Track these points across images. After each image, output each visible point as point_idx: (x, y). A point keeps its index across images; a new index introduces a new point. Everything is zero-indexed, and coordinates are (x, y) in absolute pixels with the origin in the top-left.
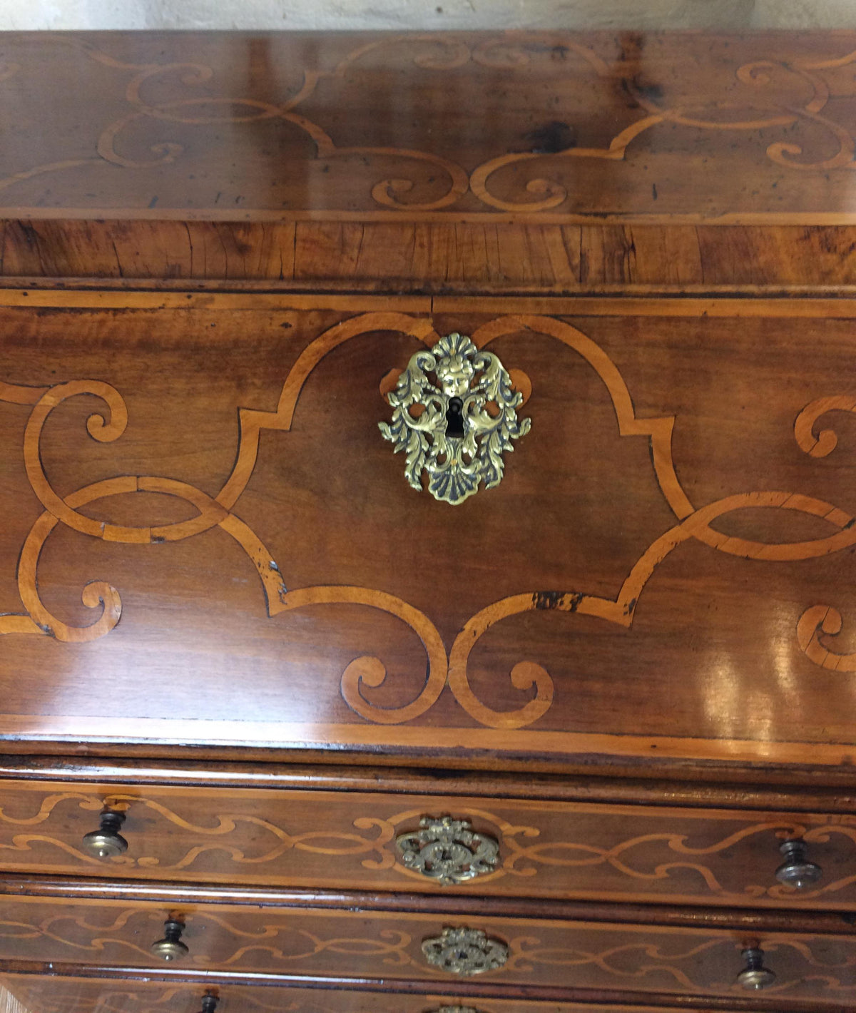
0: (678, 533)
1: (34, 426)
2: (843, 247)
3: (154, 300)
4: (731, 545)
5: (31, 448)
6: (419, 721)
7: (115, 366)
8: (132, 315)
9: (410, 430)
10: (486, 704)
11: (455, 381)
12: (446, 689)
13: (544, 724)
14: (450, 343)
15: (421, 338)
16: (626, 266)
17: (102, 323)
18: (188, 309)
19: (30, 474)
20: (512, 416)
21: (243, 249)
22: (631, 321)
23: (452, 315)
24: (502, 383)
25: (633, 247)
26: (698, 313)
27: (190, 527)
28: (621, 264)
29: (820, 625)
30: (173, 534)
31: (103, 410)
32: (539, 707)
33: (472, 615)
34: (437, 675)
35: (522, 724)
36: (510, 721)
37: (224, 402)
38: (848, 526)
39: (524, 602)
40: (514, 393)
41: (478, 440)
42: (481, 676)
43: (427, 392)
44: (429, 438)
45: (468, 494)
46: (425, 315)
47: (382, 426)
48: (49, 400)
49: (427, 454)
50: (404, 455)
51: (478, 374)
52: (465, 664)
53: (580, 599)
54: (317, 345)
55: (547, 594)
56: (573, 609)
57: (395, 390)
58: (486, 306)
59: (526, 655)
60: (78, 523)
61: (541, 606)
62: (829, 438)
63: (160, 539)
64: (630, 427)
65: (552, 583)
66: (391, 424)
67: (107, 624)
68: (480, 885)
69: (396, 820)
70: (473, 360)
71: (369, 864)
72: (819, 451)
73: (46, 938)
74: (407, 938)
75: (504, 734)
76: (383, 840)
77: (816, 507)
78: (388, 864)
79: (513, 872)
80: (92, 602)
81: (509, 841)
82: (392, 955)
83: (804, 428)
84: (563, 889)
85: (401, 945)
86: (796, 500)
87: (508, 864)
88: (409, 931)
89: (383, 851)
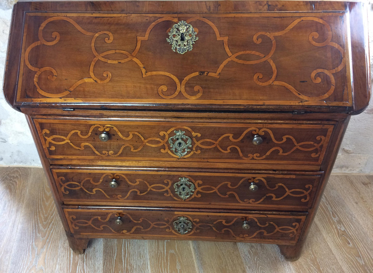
0: (229, 59)
1: (94, 40)
2: (264, 5)
3: (119, 15)
4: (240, 61)
5: (93, 45)
6: (175, 98)
7: (111, 28)
8: (114, 18)
9: (173, 40)
10: (189, 95)
11: (183, 30)
12: (180, 91)
13: (200, 98)
14: (181, 22)
15: (175, 22)
16: (218, 9)
17: (108, 20)
18: (126, 17)
19: (92, 50)
20: (194, 36)
21: (138, 6)
22: (219, 18)
23: (182, 17)
24: (192, 30)
25: (220, 5)
26: (233, 16)
27: (126, 60)
28: (218, 8)
29: (258, 77)
30: (123, 61)
31: (108, 37)
32: (199, 95)
33: (186, 77)
34: (178, 89)
35: (196, 98)
36: (194, 98)
37: (134, 35)
38: (264, 57)
39: (197, 74)
40: (195, 32)
41: (187, 41)
42: (187, 89)
43: (176, 32)
44: (177, 41)
45: (185, 52)
46: (176, 17)
47: (167, 39)
48: (97, 35)
49: (177, 44)
50: (171, 44)
51: (187, 28)
52: (184, 86)
53: (208, 73)
54: (154, 23)
55: (201, 72)
56: (207, 75)
57: (170, 32)
58: (189, 15)
59: (197, 84)
60: (103, 59)
61: (200, 74)
62: (260, 40)
63: (120, 62)
64: (219, 39)
65: (203, 70)
66: (169, 38)
67: (108, 80)
68: (188, 158)
69: (169, 132)
70: (186, 25)
71: (162, 151)
72: (258, 43)
73: (81, 189)
74: (170, 183)
75: (192, 100)
76: (166, 140)
77: (257, 54)
78: (167, 150)
79: (195, 152)
80: (105, 75)
81: (194, 139)
82: (167, 191)
83: (255, 38)
84: (207, 159)
85: (169, 187)
86: (253, 52)
87: (194, 149)
88: (171, 180)
89: (166, 145)
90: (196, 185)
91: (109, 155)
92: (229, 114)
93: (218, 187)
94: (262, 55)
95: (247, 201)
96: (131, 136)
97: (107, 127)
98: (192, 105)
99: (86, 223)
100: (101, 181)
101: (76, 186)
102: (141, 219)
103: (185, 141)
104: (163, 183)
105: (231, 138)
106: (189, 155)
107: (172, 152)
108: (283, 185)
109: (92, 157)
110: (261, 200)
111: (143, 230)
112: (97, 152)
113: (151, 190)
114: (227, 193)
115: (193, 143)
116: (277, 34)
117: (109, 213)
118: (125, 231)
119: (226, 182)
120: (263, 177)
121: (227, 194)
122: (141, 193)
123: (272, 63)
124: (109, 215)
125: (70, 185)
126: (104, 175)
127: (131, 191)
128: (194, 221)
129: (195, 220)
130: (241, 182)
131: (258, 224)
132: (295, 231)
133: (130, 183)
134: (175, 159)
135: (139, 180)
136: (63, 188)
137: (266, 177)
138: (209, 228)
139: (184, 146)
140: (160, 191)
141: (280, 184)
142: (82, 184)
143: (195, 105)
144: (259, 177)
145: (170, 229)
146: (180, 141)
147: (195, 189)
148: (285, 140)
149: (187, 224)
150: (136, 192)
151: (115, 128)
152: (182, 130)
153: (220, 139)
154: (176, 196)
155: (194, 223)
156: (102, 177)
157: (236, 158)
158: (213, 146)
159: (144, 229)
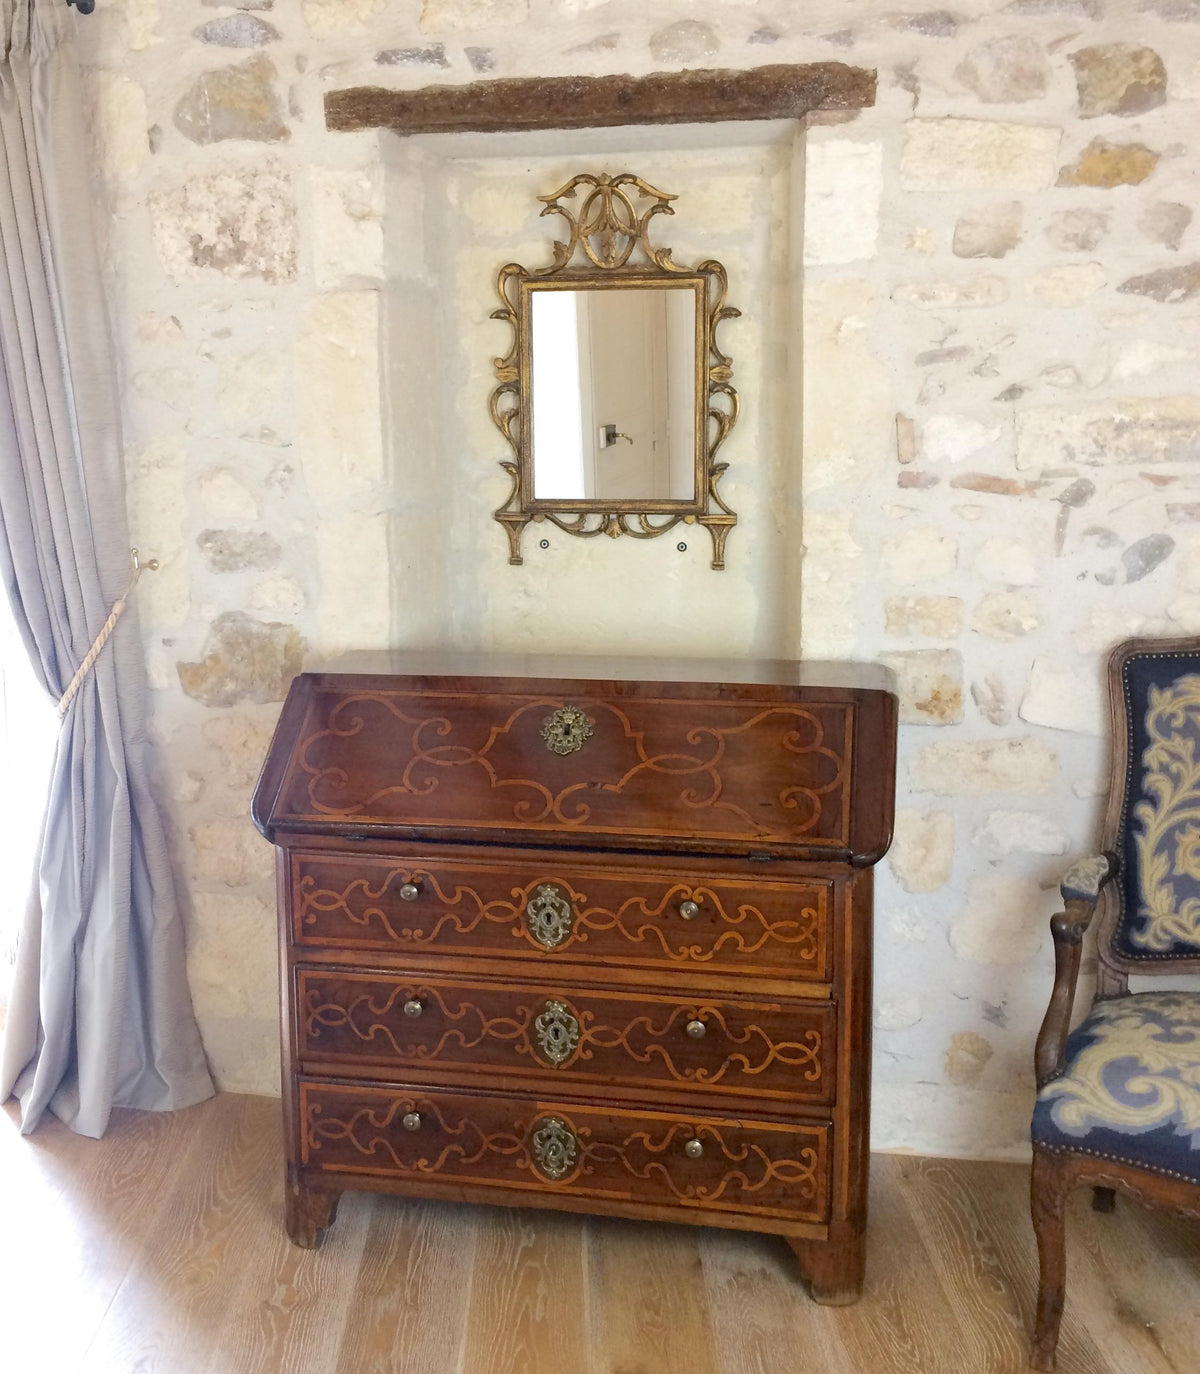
0: (642, 766)
1: (417, 732)
2: (713, 688)
3: (467, 695)
4: (660, 770)
5: (416, 737)
6: (541, 820)
7: (449, 714)
8: (458, 699)
9: (550, 733)
10: (565, 817)
11: (569, 719)
12: (552, 811)
13: (585, 823)
14: (568, 708)
15: (558, 707)
17: (447, 701)
18: (478, 698)
19: (414, 745)
20: (587, 730)
21: (501, 684)
22: (633, 704)
23: (570, 701)
24: (585, 720)
26: (658, 703)
27: (467, 761)
28: (634, 691)
29: (689, 794)
30: (460, 763)
31: (443, 726)
32: (585, 817)
33: (564, 789)
34: (549, 807)
35: (578, 823)
36: (574, 821)
37: (485, 725)
38: (702, 765)
39: (584, 785)
40: (588, 723)
41: (574, 736)
42: (564, 808)
43: (558, 722)
44: (557, 735)
45: (568, 751)
46: (561, 701)
47: (540, 731)
48: (425, 723)
49: (555, 740)
50: (547, 740)
51: (577, 717)
52: (559, 804)
53: (604, 785)
54: (522, 709)
55: (592, 783)
56: (601, 788)
57: (547, 721)
59: (582, 801)
60: (428, 759)
61: (590, 787)
62: (699, 739)
63: (456, 764)
64: (628, 734)
65: (593, 779)
66: (544, 731)
67: (432, 789)
68: (565, 951)
69: (529, 888)
70: (576, 713)
71: (515, 932)
72: (695, 743)
73: (347, 1028)
74: (528, 1017)
75: (573, 825)
76: (522, 908)
77: (692, 759)
78: (524, 932)
79: (577, 937)
80: (427, 782)
81: (574, 906)
82: (520, 1039)
83: (690, 736)
84: (601, 955)
85: (525, 1026)
86: (685, 757)
87: (575, 930)
88: (530, 1006)
89: (522, 918)
90: (582, 1023)
91: (413, 940)
92: (638, 857)
93: (625, 1032)
94: (699, 762)
95: (690, 1075)
96: (458, 897)
97: (419, 875)
98: (569, 833)
99: (341, 1130)
100: (390, 1003)
101: (337, 1016)
102: (461, 1124)
103: (559, 910)
104: (514, 1016)
105: (643, 907)
106: (567, 944)
107: (533, 934)
108: (759, 1030)
109: (380, 944)
110: (721, 1072)
111: (463, 1161)
112: (391, 932)
113: (488, 1034)
114: (647, 1049)
115: (573, 917)
116: (727, 731)
117: (396, 1098)
118: (423, 1162)
119: (642, 1019)
120: (716, 1008)
121: (646, 1053)
122: (467, 1042)
123: (714, 773)
124: (394, 1106)
125: (326, 1014)
126: (397, 990)
127: (447, 1034)
128: (579, 1136)
129: (581, 1130)
130: (672, 1018)
131: (725, 1151)
132: (812, 1179)
133: (446, 1012)
134: (538, 955)
135: (467, 1004)
136: (310, 1020)
137: (721, 1006)
138: (614, 1159)
139: (556, 921)
140: (507, 1037)
141: (754, 1028)
142: (350, 1010)
143: (575, 834)
144: (710, 1006)
145: (525, 1161)
146: (550, 910)
147: (580, 1033)
148: (743, 916)
149: (565, 1141)
150: (457, 1037)
151: (432, 878)
152: (554, 885)
153: (623, 908)
154: (540, 1051)
155: (580, 1142)
156: (393, 996)
157: (657, 957)
158: (610, 926)
159: (466, 1156)
